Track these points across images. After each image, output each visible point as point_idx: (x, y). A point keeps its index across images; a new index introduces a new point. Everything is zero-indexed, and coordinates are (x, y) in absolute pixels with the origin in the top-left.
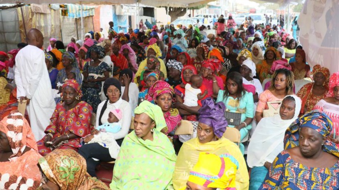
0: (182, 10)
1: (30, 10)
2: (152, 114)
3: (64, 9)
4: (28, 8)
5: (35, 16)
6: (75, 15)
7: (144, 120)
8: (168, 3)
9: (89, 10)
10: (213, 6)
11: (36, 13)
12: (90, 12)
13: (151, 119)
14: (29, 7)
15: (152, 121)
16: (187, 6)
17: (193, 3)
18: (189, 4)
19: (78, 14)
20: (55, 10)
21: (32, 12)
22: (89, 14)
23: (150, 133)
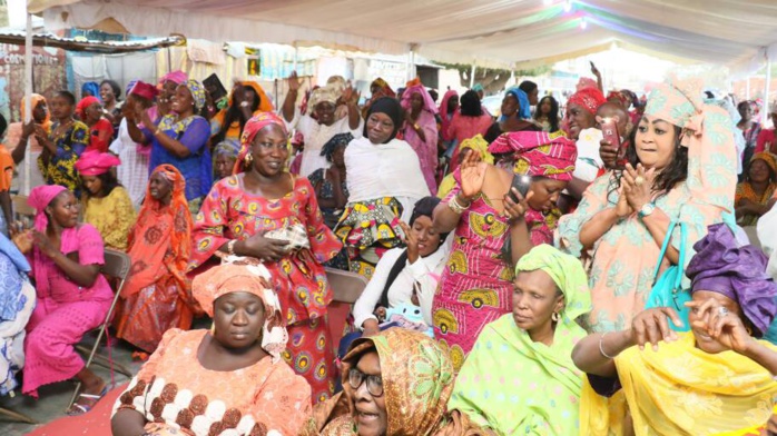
0: (497, 78)
1: (184, 55)
2: (560, 274)
3: (254, 57)
4: (180, 51)
5: (193, 68)
6: (275, 71)
7: (540, 287)
8: (474, 57)
9: (304, 62)
10: (561, 74)
11: (198, 62)
12: (307, 67)
13: (557, 287)
14: (184, 48)
15: (559, 295)
16: (514, 66)
17: (528, 61)
18: (518, 63)
19: (281, 70)
20: (234, 58)
21: (188, 60)
22: (304, 72)
23: (549, 324)
